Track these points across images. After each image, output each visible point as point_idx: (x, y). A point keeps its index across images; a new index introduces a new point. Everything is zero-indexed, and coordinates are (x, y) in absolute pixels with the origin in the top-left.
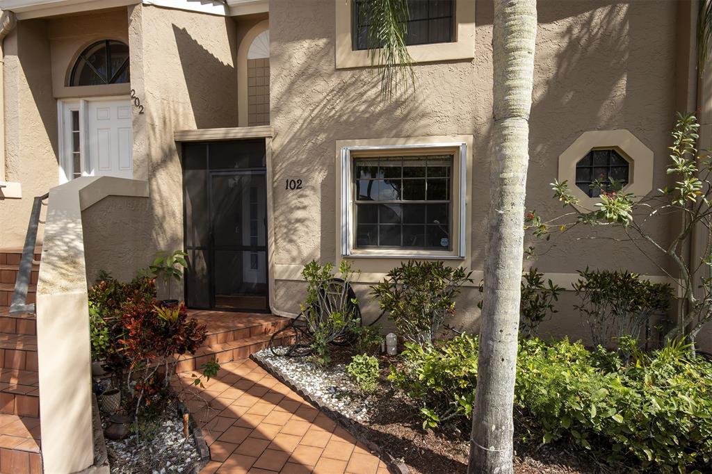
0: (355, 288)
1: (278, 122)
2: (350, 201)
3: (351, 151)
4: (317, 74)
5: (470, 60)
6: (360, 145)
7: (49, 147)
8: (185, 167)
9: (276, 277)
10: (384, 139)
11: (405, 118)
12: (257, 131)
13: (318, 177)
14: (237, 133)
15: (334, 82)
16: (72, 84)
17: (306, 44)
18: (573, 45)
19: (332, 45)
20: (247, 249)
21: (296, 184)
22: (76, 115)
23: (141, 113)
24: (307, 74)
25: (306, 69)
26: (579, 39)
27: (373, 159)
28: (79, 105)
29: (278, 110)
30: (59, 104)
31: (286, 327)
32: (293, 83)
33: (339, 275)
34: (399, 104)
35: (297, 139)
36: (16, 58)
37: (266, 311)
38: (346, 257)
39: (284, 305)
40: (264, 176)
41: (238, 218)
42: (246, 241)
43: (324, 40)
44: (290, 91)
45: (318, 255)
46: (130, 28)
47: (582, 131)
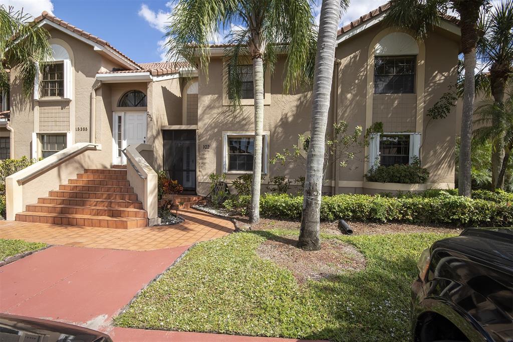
0: (228, 185)
1: (200, 124)
2: (227, 153)
3: (228, 135)
4: (214, 108)
5: (269, 105)
6: (230, 133)
7: (110, 131)
8: (164, 139)
9: (199, 181)
10: (238, 132)
11: (246, 125)
12: (193, 127)
13: (214, 145)
14: (184, 127)
15: (220, 110)
16: (119, 106)
17: (210, 96)
18: (301, 103)
19: (220, 97)
20: (185, 171)
21: (207, 147)
22: (120, 118)
23: (151, 120)
24: (210, 107)
25: (210, 106)
26: (303, 101)
27: (236, 138)
28: (122, 114)
29: (201, 119)
30: (114, 113)
31: (203, 199)
32: (205, 110)
33: (222, 181)
34: (244, 119)
35: (206, 130)
36: (101, 97)
37: (196, 194)
38: (225, 174)
39: (201, 192)
40: (196, 143)
41: (181, 160)
42: (185, 168)
43: (217, 96)
44: (204, 113)
45: (215, 173)
46: (148, 90)
47: (305, 131)
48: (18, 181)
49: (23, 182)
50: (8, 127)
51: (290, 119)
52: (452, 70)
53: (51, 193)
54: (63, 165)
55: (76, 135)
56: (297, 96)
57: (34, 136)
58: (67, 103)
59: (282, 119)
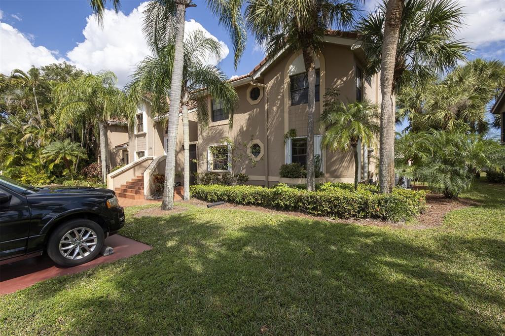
12: (195, 143)
15: (208, 130)
18: (250, 117)
21: (202, 155)
29: (199, 137)
32: (201, 131)
35: (201, 144)
38: (210, 172)
44: (201, 133)
48: (111, 177)
49: (113, 177)
50: (128, 150)
51: (245, 129)
52: (350, 72)
53: (127, 182)
54: (136, 168)
55: (149, 152)
56: (248, 113)
57: (135, 154)
58: (144, 135)
59: (240, 130)
